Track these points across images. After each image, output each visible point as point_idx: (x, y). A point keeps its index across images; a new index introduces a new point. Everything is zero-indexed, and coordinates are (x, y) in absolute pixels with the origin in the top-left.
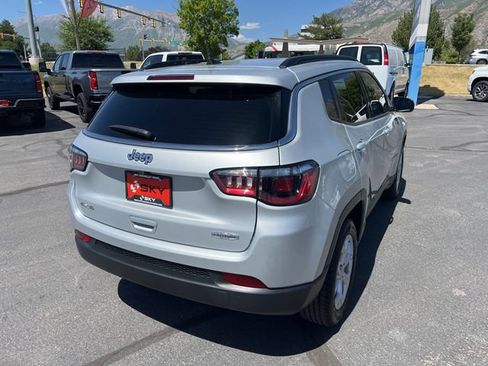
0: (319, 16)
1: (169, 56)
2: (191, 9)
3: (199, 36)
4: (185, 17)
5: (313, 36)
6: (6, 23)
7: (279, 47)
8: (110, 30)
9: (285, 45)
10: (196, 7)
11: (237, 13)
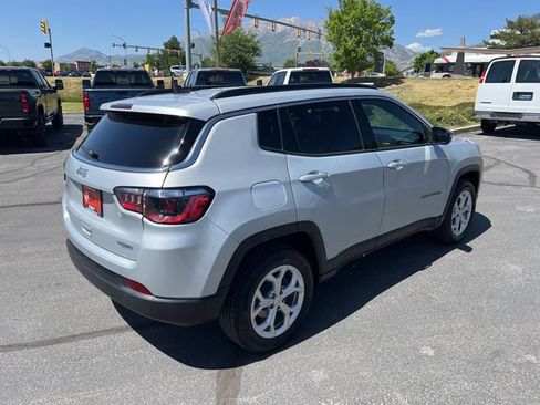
0: (515, 20)
1: (292, 73)
2: (340, 19)
3: (346, 49)
4: (332, 29)
5: (503, 43)
6: (174, 39)
7: (453, 58)
8: (259, 45)
9: (461, 56)
10: (346, 18)
11: (393, 22)
